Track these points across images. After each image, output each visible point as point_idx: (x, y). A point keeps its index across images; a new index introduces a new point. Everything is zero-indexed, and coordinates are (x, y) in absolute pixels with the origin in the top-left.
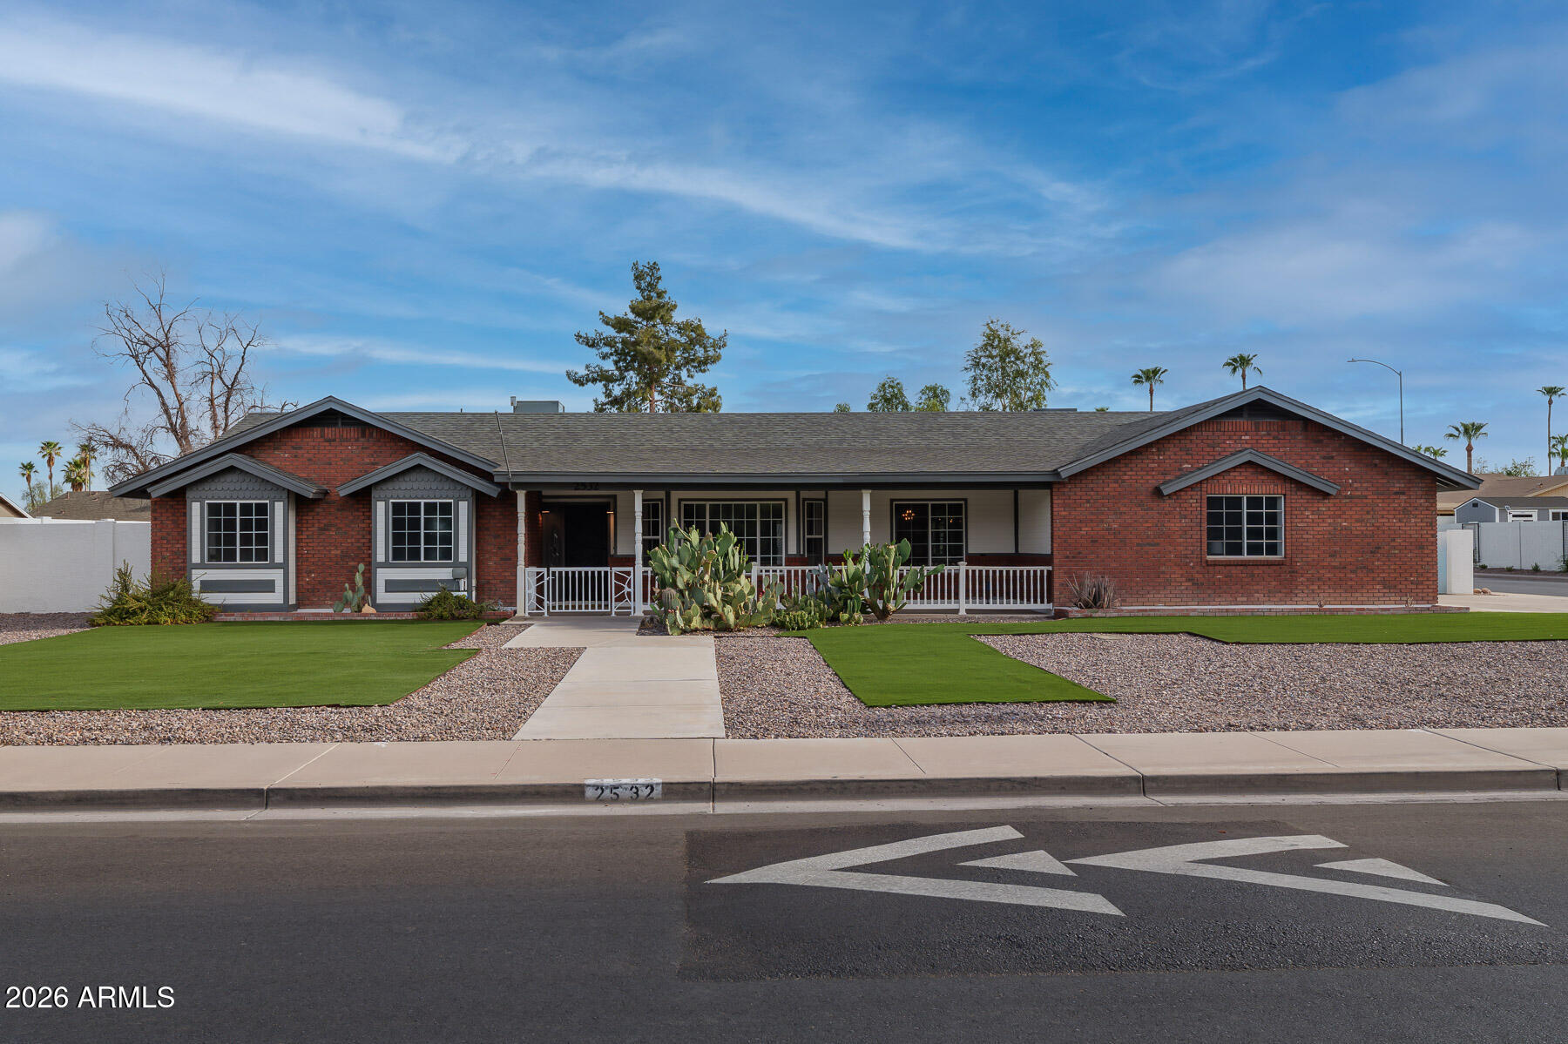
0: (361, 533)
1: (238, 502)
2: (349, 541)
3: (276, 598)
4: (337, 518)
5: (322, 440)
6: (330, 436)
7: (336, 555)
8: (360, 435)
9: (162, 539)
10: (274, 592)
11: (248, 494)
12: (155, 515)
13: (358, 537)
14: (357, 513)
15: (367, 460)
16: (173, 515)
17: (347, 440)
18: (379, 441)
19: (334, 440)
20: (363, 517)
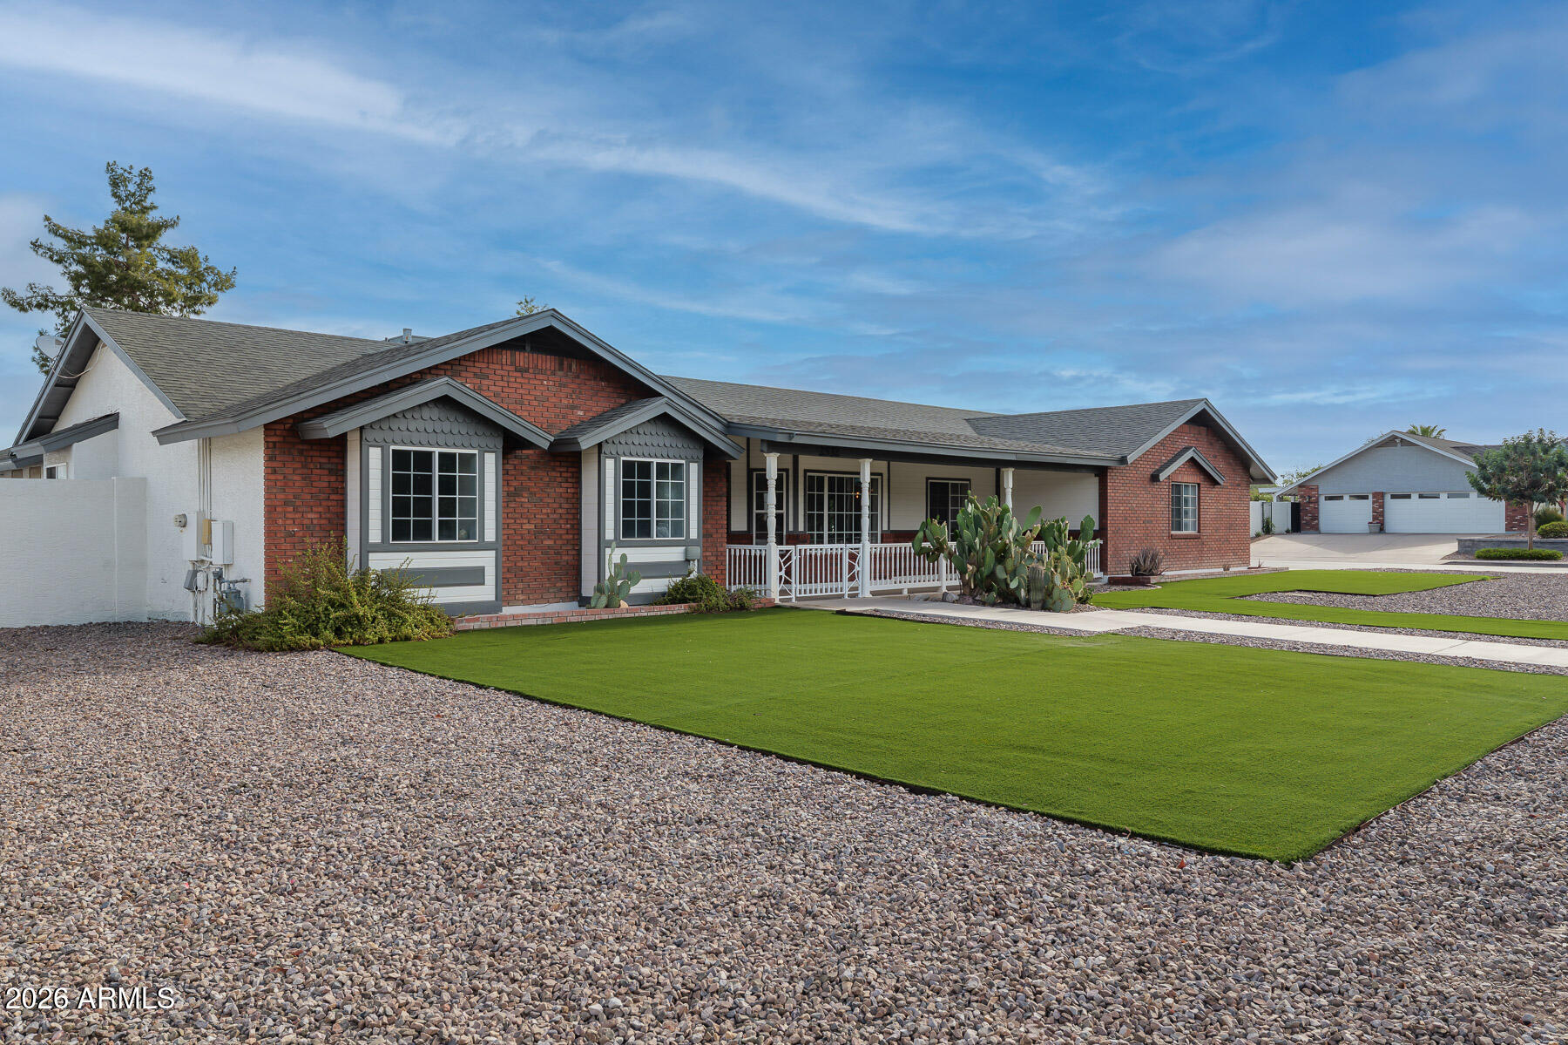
0: (557, 500)
1: (437, 450)
2: (544, 511)
3: (485, 593)
4: (529, 479)
5: (512, 368)
6: (522, 364)
7: (529, 531)
8: (557, 367)
9: (286, 503)
10: (483, 584)
11: (450, 440)
12: (275, 464)
13: (555, 505)
14: (554, 474)
15: (565, 402)
16: (304, 467)
17: (541, 372)
18: (578, 377)
19: (527, 371)
20: (559, 479)
